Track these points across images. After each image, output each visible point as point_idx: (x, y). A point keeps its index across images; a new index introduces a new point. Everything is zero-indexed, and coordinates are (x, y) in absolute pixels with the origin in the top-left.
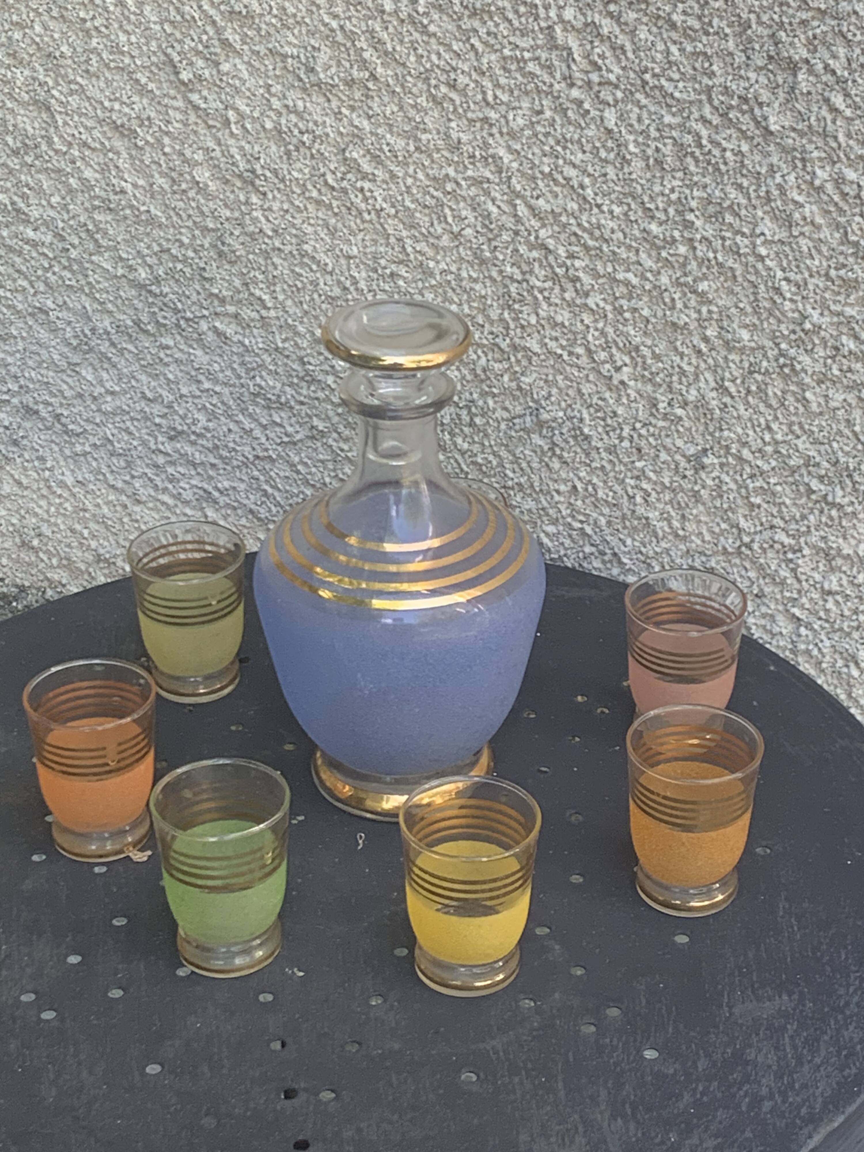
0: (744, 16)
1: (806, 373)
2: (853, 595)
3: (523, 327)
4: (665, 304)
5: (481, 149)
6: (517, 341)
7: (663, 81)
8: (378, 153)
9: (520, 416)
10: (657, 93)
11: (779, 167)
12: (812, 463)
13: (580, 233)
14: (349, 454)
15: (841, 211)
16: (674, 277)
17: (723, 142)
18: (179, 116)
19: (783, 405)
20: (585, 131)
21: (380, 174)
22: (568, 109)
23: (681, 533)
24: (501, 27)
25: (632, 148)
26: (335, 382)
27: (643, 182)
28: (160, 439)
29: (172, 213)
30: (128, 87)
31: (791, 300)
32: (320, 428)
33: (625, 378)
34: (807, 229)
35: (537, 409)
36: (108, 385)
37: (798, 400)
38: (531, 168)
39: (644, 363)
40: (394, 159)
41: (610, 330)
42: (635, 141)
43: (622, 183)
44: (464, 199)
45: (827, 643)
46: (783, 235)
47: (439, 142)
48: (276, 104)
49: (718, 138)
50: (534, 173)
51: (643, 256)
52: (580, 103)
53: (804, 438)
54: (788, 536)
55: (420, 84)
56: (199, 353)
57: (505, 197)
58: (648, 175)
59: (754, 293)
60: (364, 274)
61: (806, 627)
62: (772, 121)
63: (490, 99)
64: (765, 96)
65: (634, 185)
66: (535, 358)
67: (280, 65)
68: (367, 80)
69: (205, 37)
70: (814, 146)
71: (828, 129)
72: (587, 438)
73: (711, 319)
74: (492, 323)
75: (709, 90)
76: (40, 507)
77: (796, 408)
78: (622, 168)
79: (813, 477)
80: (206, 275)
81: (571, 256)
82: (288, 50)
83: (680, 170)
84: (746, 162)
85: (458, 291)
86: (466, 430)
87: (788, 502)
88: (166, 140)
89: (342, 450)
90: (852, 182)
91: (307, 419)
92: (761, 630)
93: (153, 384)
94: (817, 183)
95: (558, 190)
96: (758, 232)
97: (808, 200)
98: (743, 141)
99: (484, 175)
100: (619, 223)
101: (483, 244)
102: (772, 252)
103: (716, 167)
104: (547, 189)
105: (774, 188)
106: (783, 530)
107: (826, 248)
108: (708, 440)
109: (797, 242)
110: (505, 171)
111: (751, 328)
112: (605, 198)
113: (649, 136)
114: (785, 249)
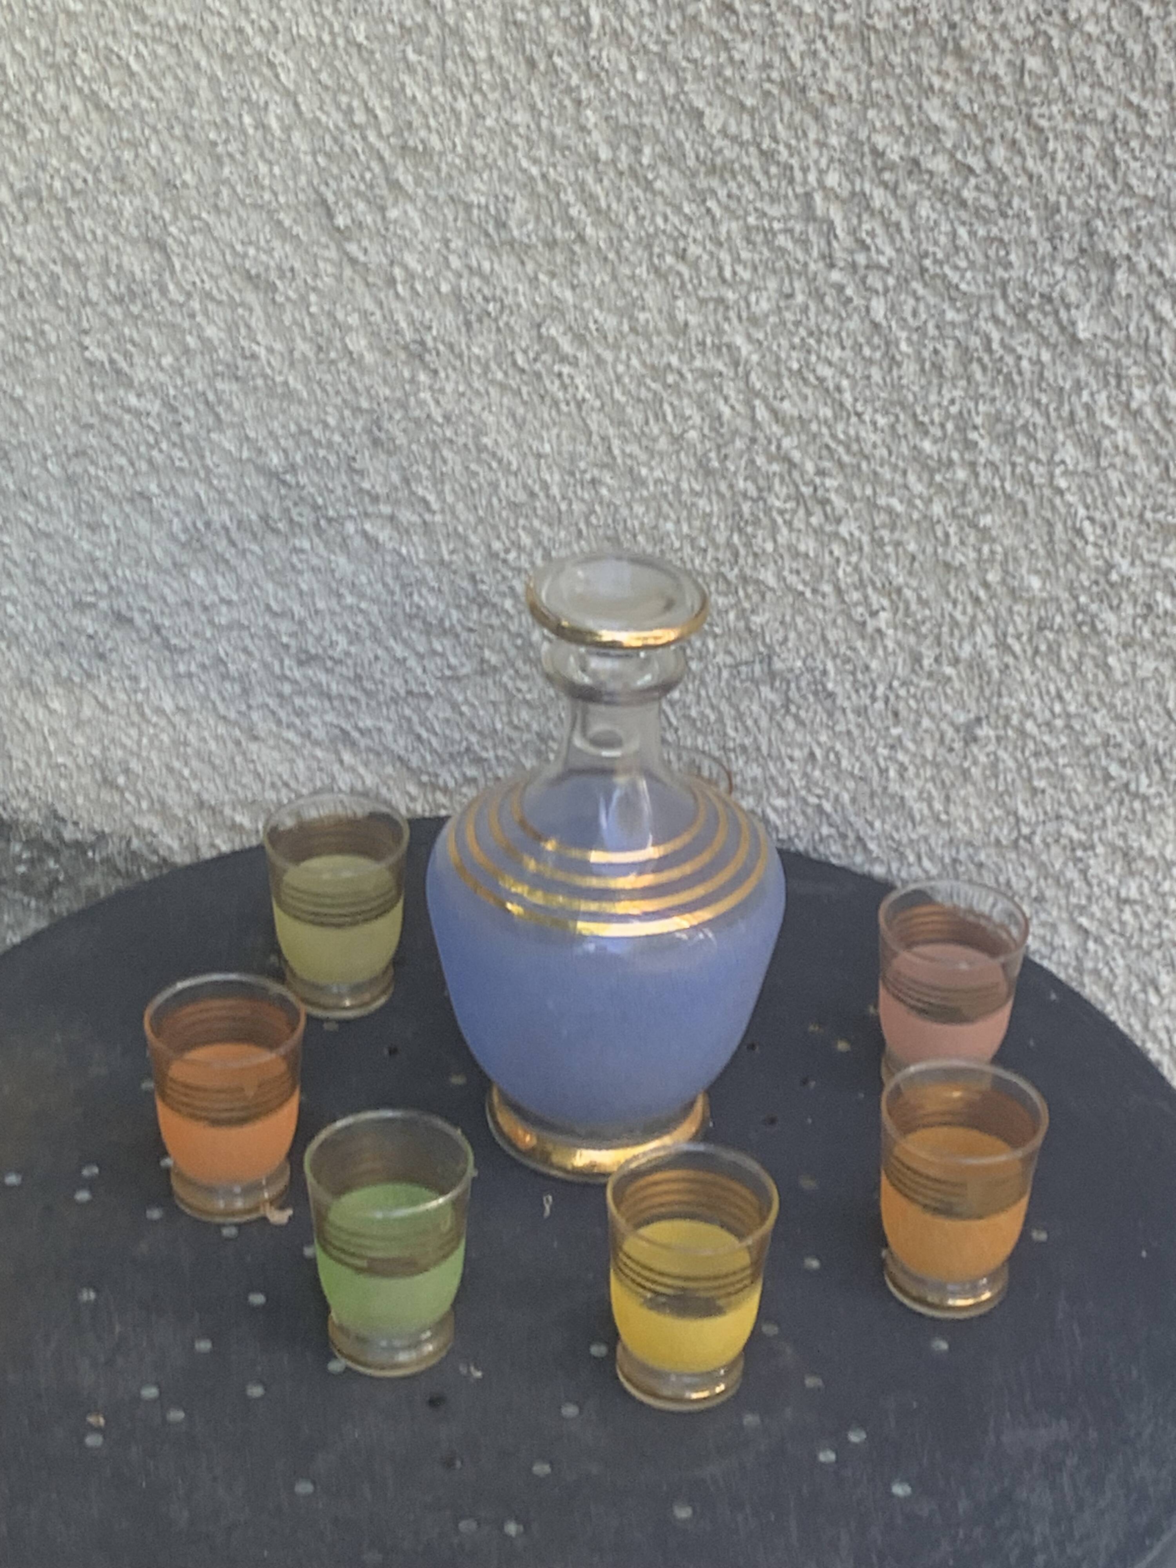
0: (1052, 198)
1: (1110, 635)
2: (1156, 906)
3: (756, 555)
4: (936, 538)
5: (713, 335)
6: (748, 572)
7: (947, 269)
8: (583, 331)
9: (746, 663)
10: (939, 282)
11: (1087, 384)
12: (1112, 743)
13: (833, 445)
14: (528, 696)
15: (1162, 442)
16: (949, 507)
17: (1019, 348)
18: (330, 269)
19: (1079, 670)
20: (846, 323)
21: (584, 357)
22: (825, 294)
23: (943, 817)
24: (747, 189)
25: (904, 347)
26: (515, 606)
27: (916, 388)
28: (287, 662)
29: (316, 387)
30: (267, 229)
31: (1096, 545)
32: (493, 662)
33: (882, 626)
34: (1118, 460)
35: (769, 656)
36: (224, 593)
37: (1097, 666)
38: (775, 363)
39: (907, 608)
40: (602, 340)
41: (866, 566)
42: (908, 339)
43: (889, 389)
44: (690, 395)
45: (1121, 962)
47: (660, 323)
48: (455, 262)
49: (1014, 343)
50: (779, 370)
51: (912, 478)
52: (841, 288)
53: (1104, 711)
54: (1078, 829)
55: (639, 252)
56: (342, 560)
57: (741, 396)
58: (923, 381)
59: (1048, 533)
60: (557, 477)
61: (1095, 942)
62: (1081, 328)
63: (728, 274)
64: (1073, 295)
65: (905, 392)
66: (769, 594)
67: (462, 215)
68: (573, 242)
69: (368, 176)
70: (1131, 361)
71: (1150, 341)
72: (831, 695)
73: (994, 560)
74: (717, 547)
75: (1004, 285)
76: (129, 736)
77: (1095, 675)
78: (890, 370)
79: (1113, 760)
80: (356, 466)
81: (821, 473)
82: (473, 198)
83: (962, 378)
84: (1046, 374)
85: (676, 505)
87: (1080, 788)
88: (313, 298)
89: (519, 690)
91: (476, 650)
93: (280, 594)
94: (1134, 405)
95: (808, 391)
96: (1057, 458)
97: (1121, 425)
98: (1044, 348)
99: (716, 367)
100: (883, 436)
101: (710, 450)
102: (1073, 485)
103: (1009, 377)
104: (795, 389)
105: (1079, 407)
106: (1072, 821)
107: (1142, 484)
108: (983, 707)
109: (1106, 475)
110: (742, 364)
111: (1044, 575)
112: (867, 406)
113: (926, 334)
114: (1090, 482)
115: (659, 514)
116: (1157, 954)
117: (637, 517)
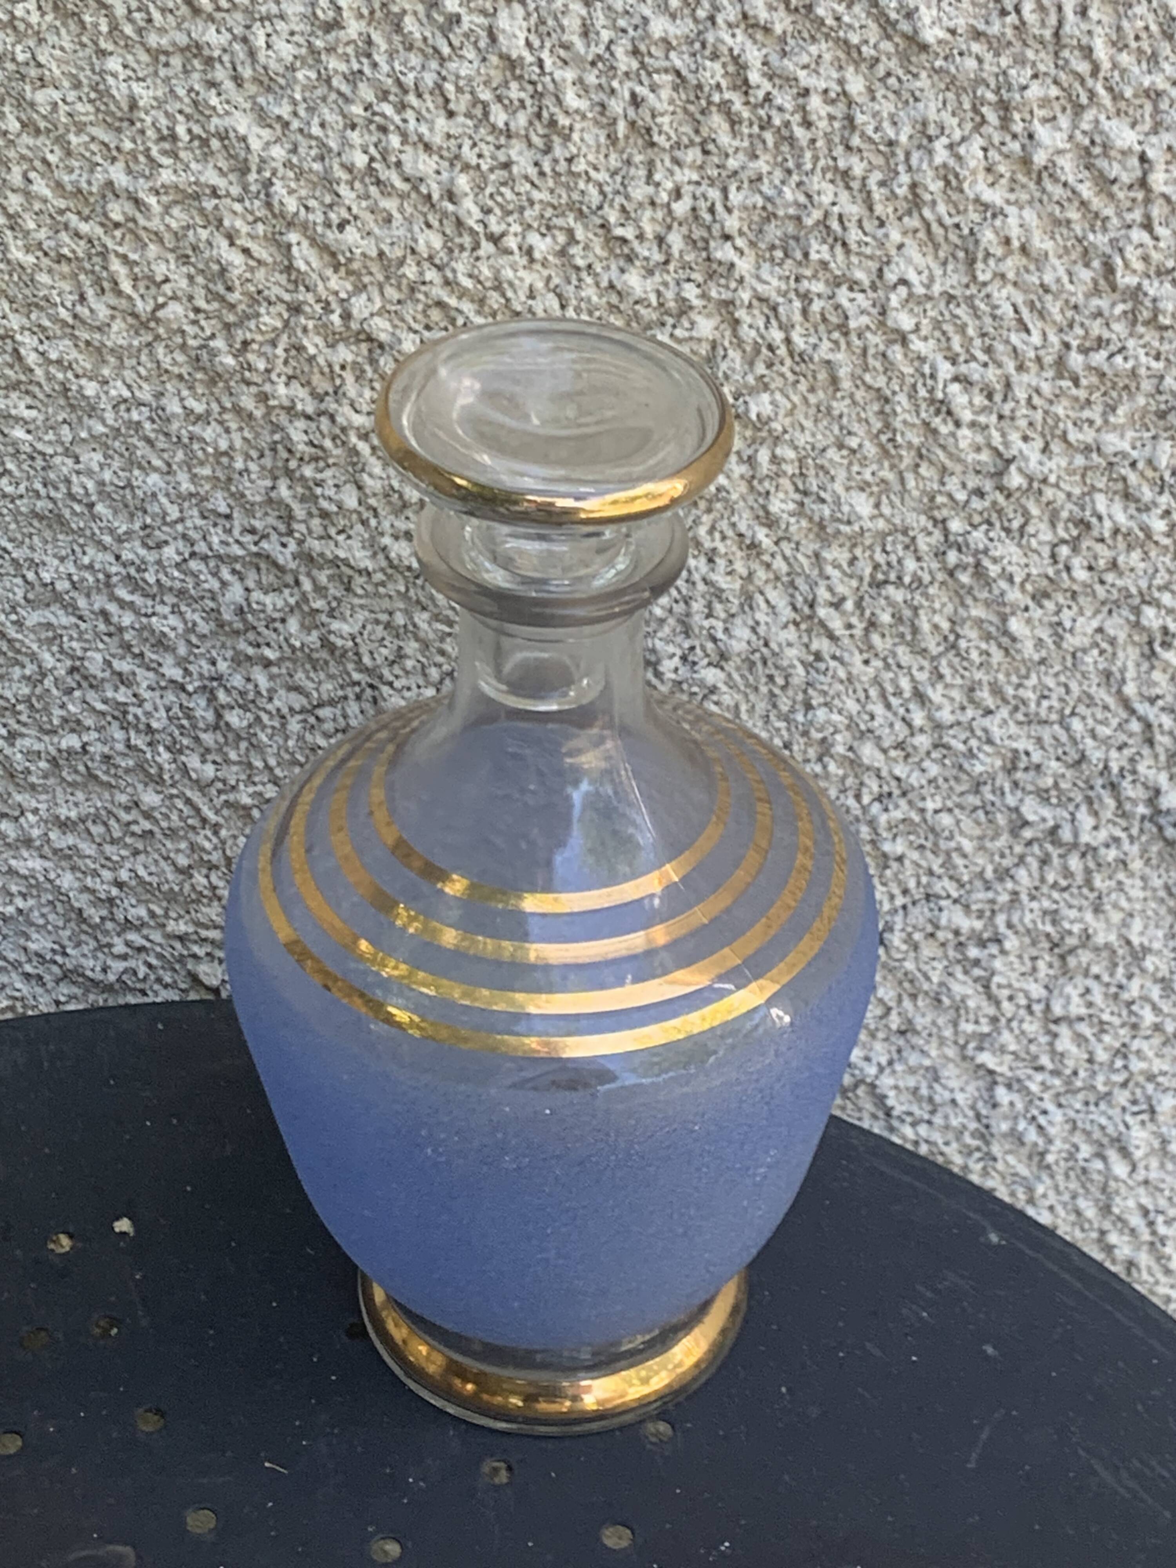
1: (1011, 579)
2: (1117, 1021)
3: (325, 515)
5: (188, 117)
6: (316, 546)
9: (332, 703)
12: (1022, 765)
13: (453, 302)
15: (1097, 220)
17: (802, 74)
19: (954, 646)
20: (453, 66)
22: (404, 12)
25: (571, 99)
27: (601, 176)
31: (973, 424)
34: (1010, 266)
35: (371, 686)
37: (988, 637)
42: (578, 82)
43: (551, 183)
44: (159, 238)
45: (1057, 1116)
46: (953, 280)
50: (328, 171)
53: (1004, 712)
54: (968, 913)
57: (260, 228)
58: (614, 161)
61: (1009, 1086)
62: (927, 20)
66: (359, 580)
70: (1029, 72)
71: (1067, 29)
73: (780, 474)
74: (249, 510)
77: (984, 653)
78: (548, 150)
79: (1026, 793)
83: (692, 143)
84: (860, 118)
85: (162, 443)
86: (208, 738)
87: (968, 846)
90: (1126, 153)
92: (906, 1096)
95: (390, 204)
96: (891, 277)
97: (1012, 197)
98: (851, 69)
99: (202, 179)
100: (545, 273)
101: (213, 336)
102: (925, 322)
103: (785, 132)
104: (364, 204)
105: (930, 173)
106: (955, 901)
107: (1059, 304)
108: (778, 730)
109: (988, 296)
110: (254, 168)
111: (875, 489)
112: (510, 219)
113: (612, 68)
114: (958, 312)
115: (132, 463)
116: (1122, 1097)
117: (90, 473)
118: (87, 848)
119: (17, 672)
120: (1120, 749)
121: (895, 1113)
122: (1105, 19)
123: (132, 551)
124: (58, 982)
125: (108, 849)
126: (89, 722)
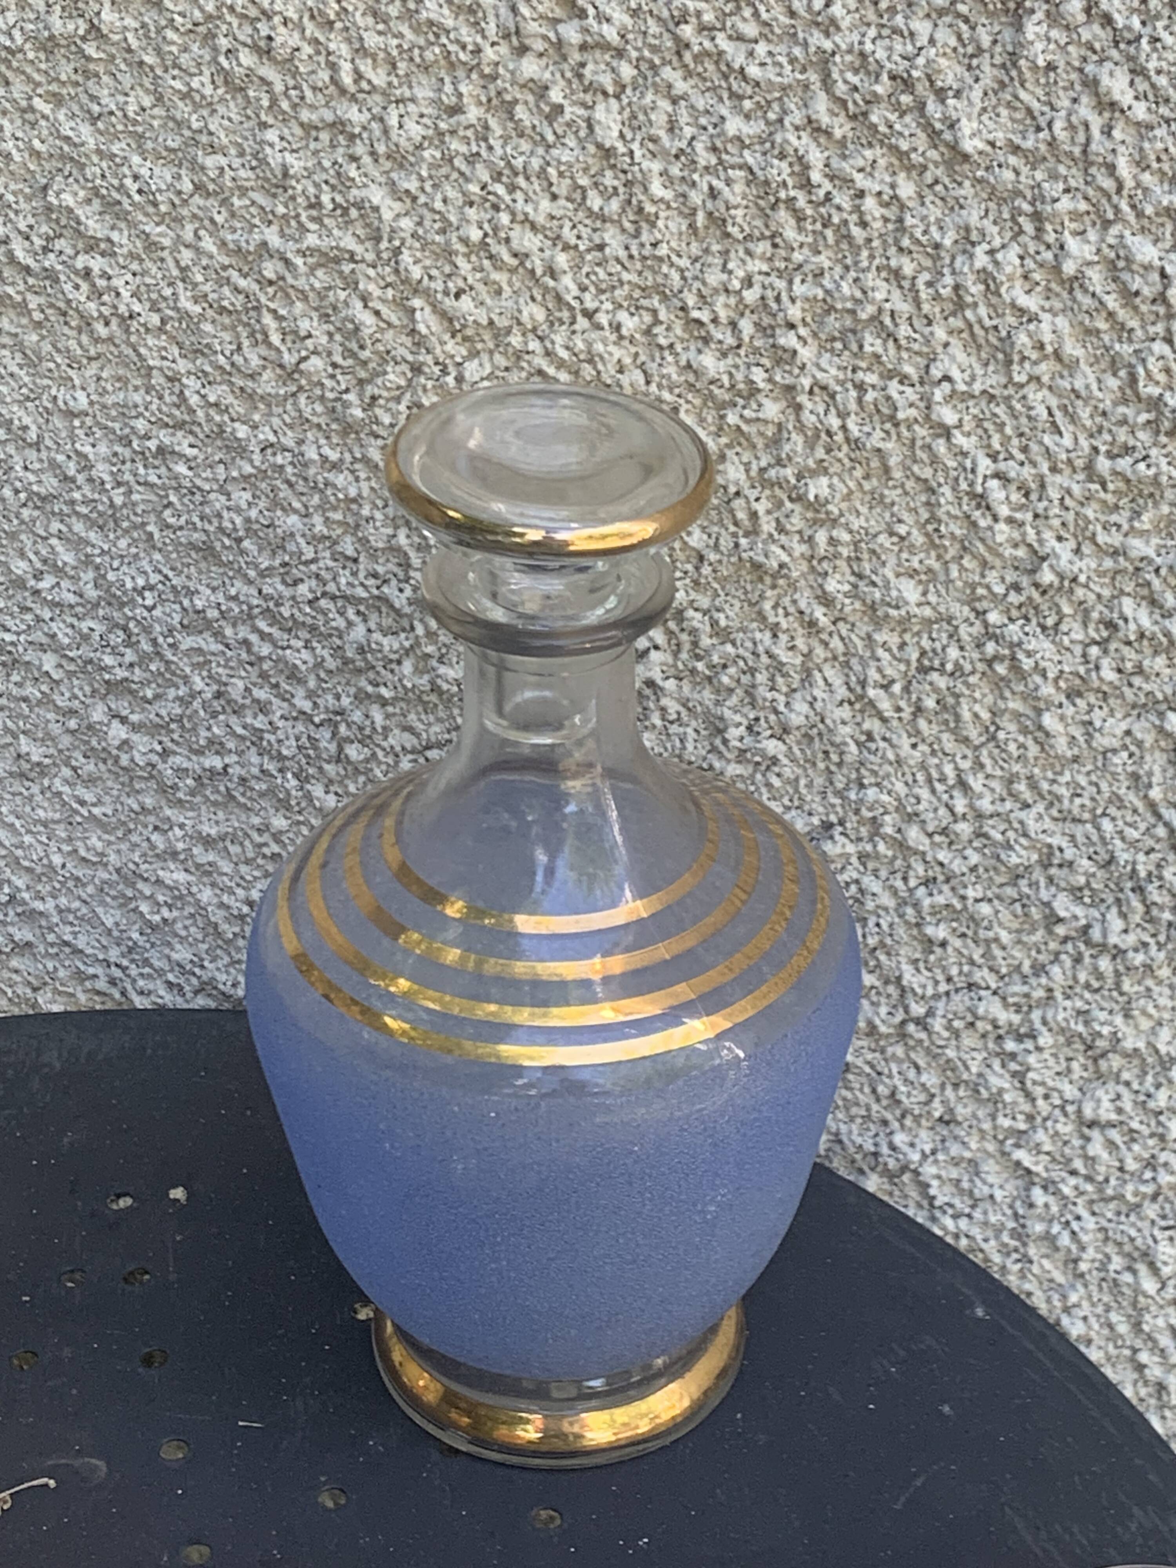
1: (1044, 675)
2: (1146, 1131)
4: (736, 524)
5: (333, 188)
7: (722, 41)
8: (116, 195)
10: (711, 67)
11: (982, 233)
12: (1056, 861)
13: (551, 371)
14: (96, 811)
15: (1122, 330)
16: (754, 467)
17: (858, 177)
19: (993, 738)
20: (555, 152)
21: (124, 241)
22: (516, 101)
25: (657, 188)
26: (60, 666)
27: (684, 262)
31: (1010, 521)
32: (35, 758)
33: (656, 675)
34: (1044, 369)
37: (1025, 731)
38: (443, 231)
39: (695, 644)
40: (151, 210)
42: (663, 173)
43: (638, 266)
44: (304, 296)
45: (1090, 1223)
46: (992, 380)
47: (242, 173)
49: (846, 167)
50: (448, 243)
52: (541, 90)
53: (1040, 807)
54: (1006, 1005)
55: (195, 48)
57: (390, 292)
58: (695, 249)
59: (928, 504)
60: (103, 450)
61: (1045, 1188)
62: (967, 132)
63: (347, 80)
64: (950, 73)
65: (665, 269)
68: (84, 39)
70: (1061, 186)
71: (1094, 147)
73: (837, 556)
74: (374, 554)
75: (825, 60)
77: (1022, 746)
78: (637, 234)
79: (1060, 889)
83: (763, 237)
84: (909, 221)
85: (301, 486)
86: (330, 770)
87: (1005, 937)
89: (82, 803)
90: (1148, 267)
91: (9, 739)
92: (949, 1189)
94: (1069, 268)
95: (500, 278)
96: (936, 373)
97: (1047, 305)
98: (903, 175)
99: (342, 244)
100: (633, 350)
101: (347, 391)
102: (967, 418)
103: (843, 231)
104: (478, 275)
105: (971, 278)
106: (995, 993)
107: (1088, 410)
108: (833, 806)
109: (1024, 397)
110: (386, 237)
111: (923, 577)
112: (603, 297)
113: (694, 162)
114: (997, 410)
115: (276, 503)
116: (1151, 1210)
117: (238, 510)
118: (226, 867)
119: (172, 693)
120: (1147, 853)
121: (937, 1203)
122: (1129, 140)
123: (274, 586)
124: (196, 993)
125: (243, 869)
126: (231, 745)
